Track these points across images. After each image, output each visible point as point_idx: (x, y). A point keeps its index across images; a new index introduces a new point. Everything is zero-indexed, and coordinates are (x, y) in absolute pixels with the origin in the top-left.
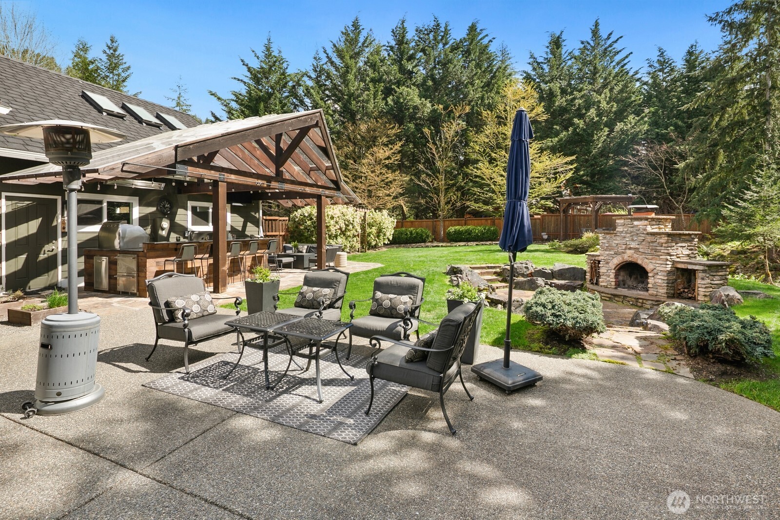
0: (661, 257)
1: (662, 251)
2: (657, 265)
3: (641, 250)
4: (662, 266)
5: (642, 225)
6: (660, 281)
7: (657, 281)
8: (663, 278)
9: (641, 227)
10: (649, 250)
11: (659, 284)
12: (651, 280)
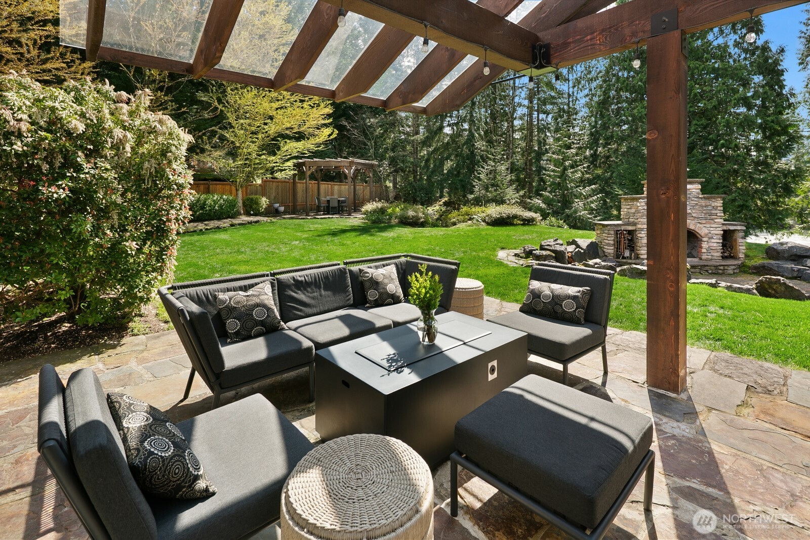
0: (716, 220)
1: (718, 215)
2: (712, 229)
3: (694, 215)
4: (718, 229)
5: (695, 189)
6: (715, 245)
7: (712, 244)
8: (718, 241)
9: (694, 190)
10: (703, 214)
11: (714, 248)
12: (705, 245)
